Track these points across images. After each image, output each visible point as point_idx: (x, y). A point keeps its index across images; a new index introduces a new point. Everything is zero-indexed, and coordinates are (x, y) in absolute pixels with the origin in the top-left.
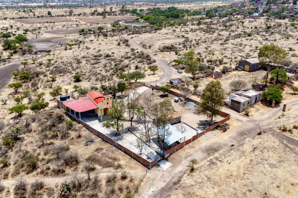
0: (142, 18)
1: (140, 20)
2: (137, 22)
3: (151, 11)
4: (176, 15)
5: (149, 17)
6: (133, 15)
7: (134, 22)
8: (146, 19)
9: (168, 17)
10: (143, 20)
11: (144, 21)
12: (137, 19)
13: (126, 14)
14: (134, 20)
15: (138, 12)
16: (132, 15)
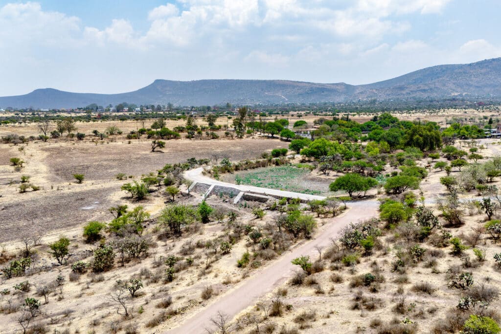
0: (296, 148)
1: (290, 153)
2: (277, 164)
3: (328, 127)
4: (426, 138)
5: (325, 144)
6: (273, 138)
7: (264, 165)
8: (311, 154)
9: (393, 145)
10: (299, 157)
11: (303, 161)
12: (277, 154)
13: (249, 132)
14: (264, 156)
15: (290, 128)
16: (268, 137)
